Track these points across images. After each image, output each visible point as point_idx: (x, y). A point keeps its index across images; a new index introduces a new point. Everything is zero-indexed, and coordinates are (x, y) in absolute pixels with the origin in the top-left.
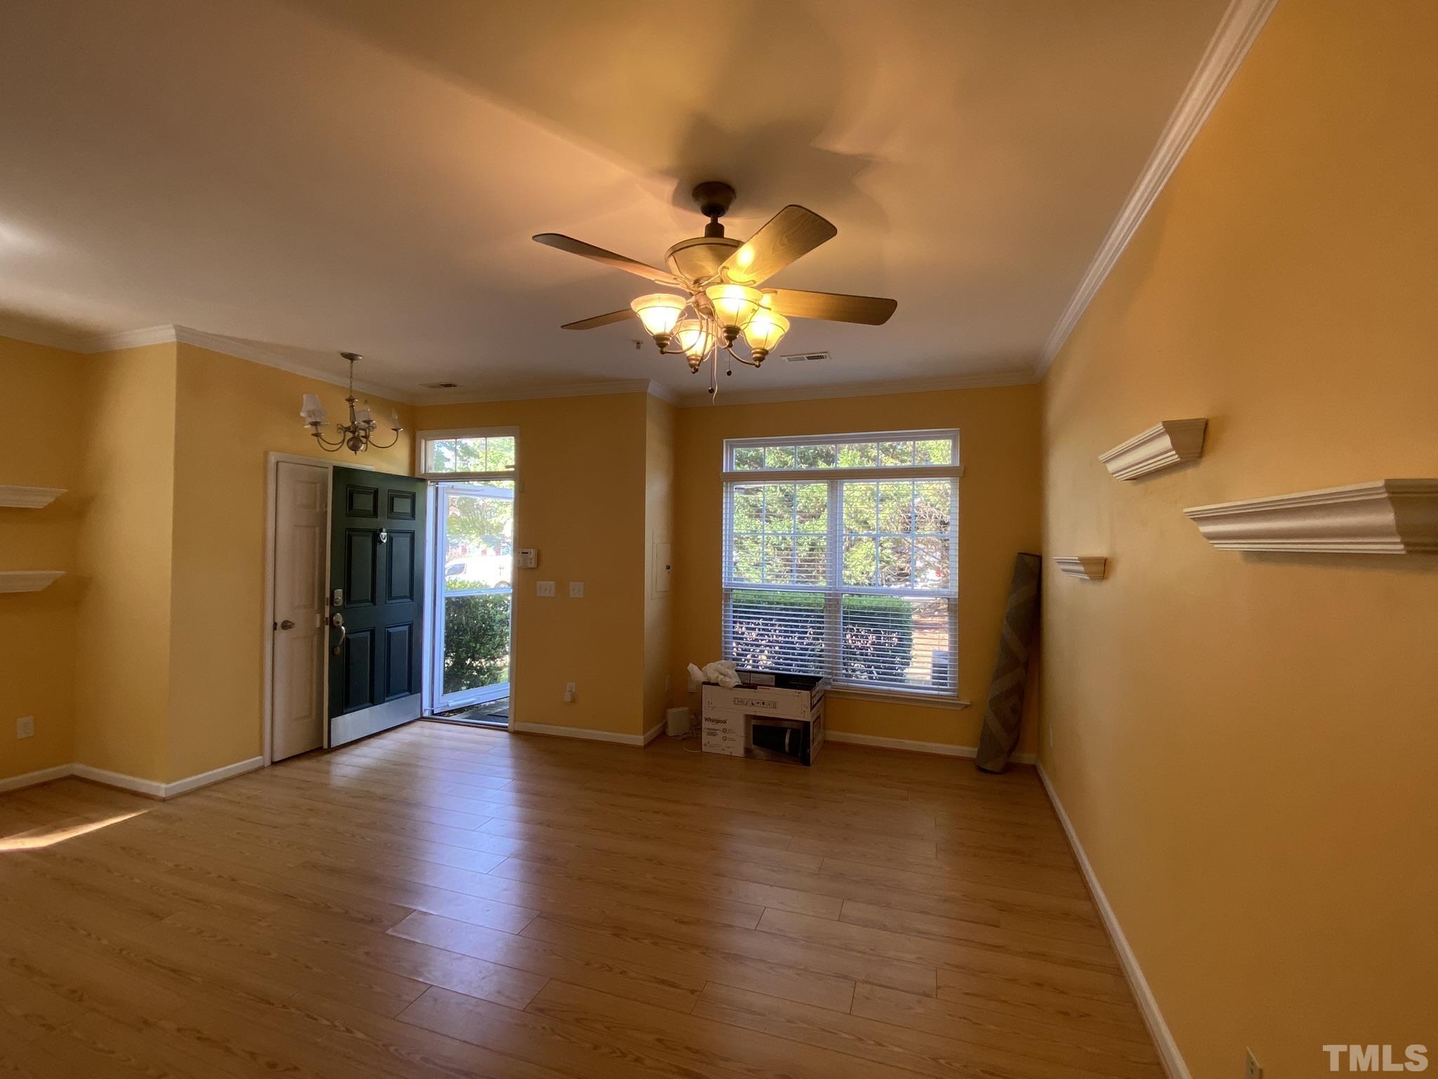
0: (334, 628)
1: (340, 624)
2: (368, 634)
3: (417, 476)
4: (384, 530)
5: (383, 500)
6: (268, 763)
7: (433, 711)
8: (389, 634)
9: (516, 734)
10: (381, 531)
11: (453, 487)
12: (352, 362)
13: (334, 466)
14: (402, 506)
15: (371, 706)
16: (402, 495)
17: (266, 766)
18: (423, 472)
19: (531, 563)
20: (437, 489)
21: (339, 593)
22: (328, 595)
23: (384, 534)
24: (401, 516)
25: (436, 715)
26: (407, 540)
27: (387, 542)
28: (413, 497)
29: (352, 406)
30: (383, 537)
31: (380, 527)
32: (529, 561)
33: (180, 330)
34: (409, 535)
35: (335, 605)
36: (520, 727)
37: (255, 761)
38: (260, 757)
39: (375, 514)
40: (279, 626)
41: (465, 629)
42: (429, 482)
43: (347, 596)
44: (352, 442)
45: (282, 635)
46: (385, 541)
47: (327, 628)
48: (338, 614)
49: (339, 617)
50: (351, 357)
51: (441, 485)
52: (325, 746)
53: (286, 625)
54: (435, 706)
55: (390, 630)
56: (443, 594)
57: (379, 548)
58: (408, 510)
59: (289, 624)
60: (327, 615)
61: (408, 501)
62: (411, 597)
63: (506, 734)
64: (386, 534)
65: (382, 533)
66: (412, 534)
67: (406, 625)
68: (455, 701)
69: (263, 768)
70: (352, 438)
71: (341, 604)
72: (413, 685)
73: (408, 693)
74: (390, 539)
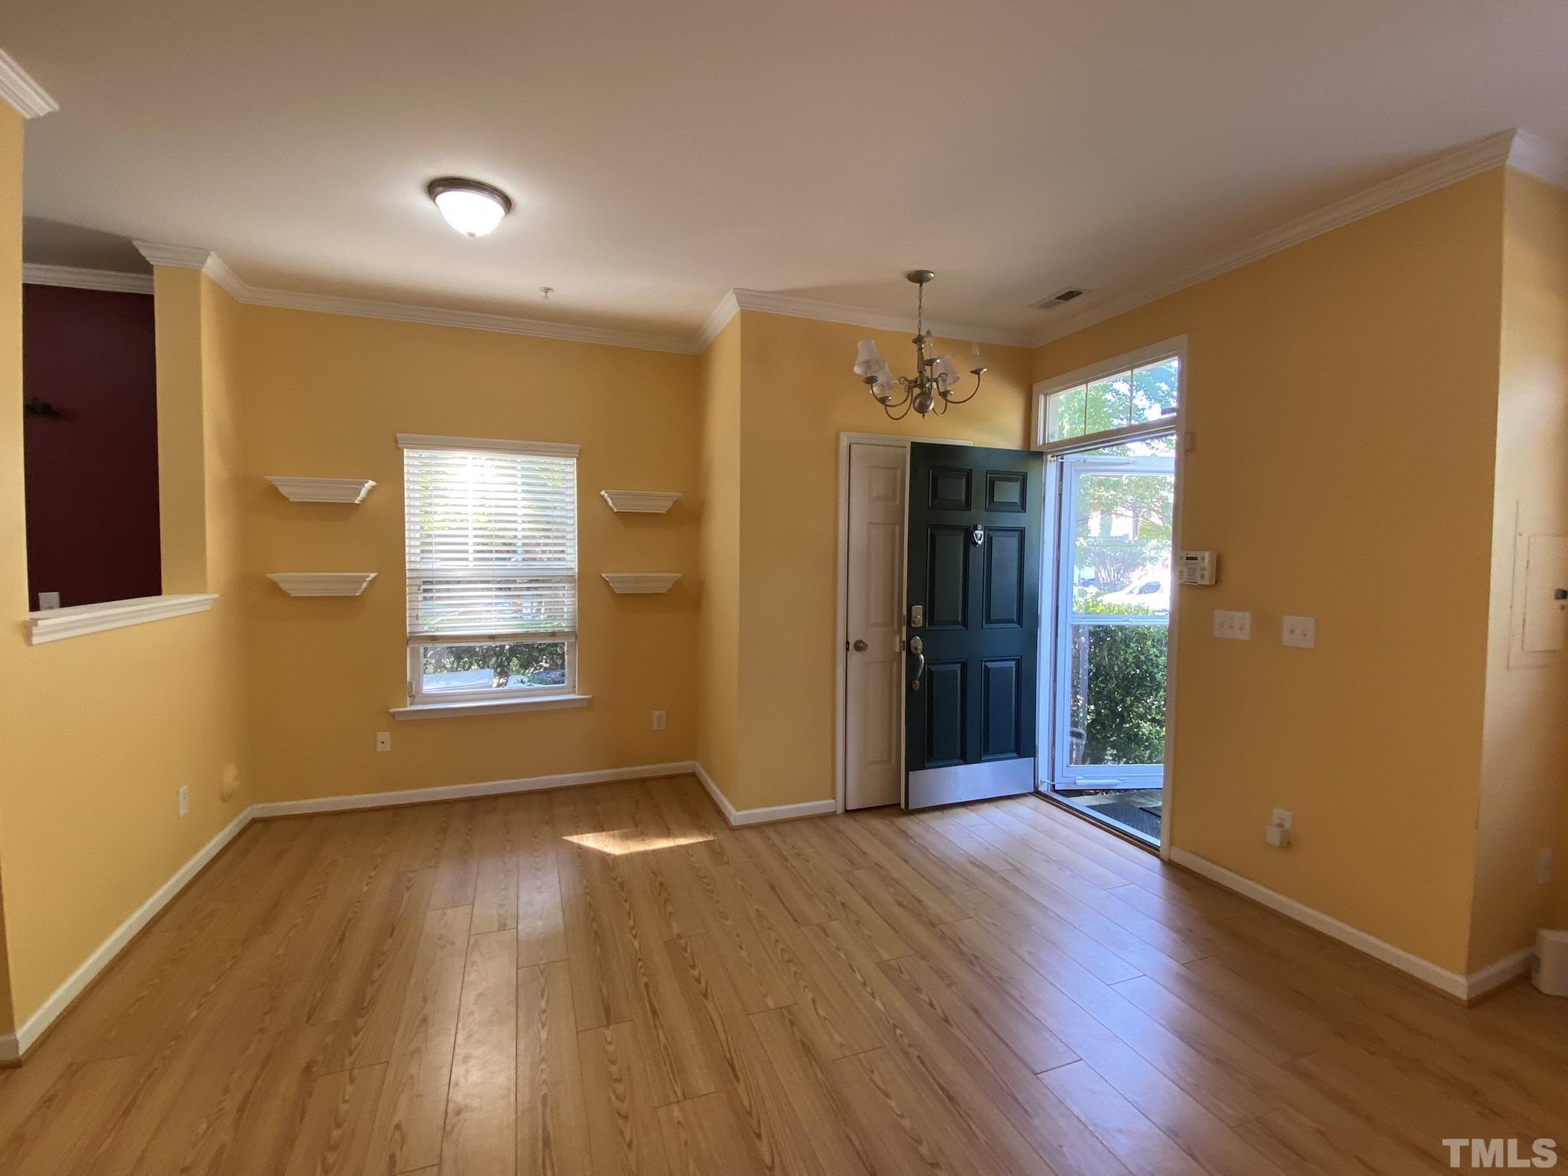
0: (912, 657)
1: (919, 652)
2: (958, 668)
3: (1033, 449)
4: (980, 527)
5: (979, 484)
6: (840, 810)
7: (1054, 786)
8: (987, 669)
9: (1172, 867)
10: (976, 528)
11: (1085, 461)
12: (921, 285)
13: (912, 443)
14: (1008, 493)
15: (962, 764)
16: (1008, 477)
17: (838, 812)
18: (1041, 443)
19: (1202, 576)
20: (1062, 463)
21: (918, 610)
22: (905, 613)
23: (979, 533)
24: (1007, 507)
25: (1058, 792)
26: (1014, 541)
27: (984, 542)
28: (1023, 480)
29: (920, 349)
30: (979, 536)
31: (975, 523)
32: (1199, 573)
33: (742, 295)
34: (1017, 534)
35: (913, 625)
36: (1178, 856)
37: (824, 805)
38: (833, 801)
39: (968, 505)
40: (851, 646)
41: (1107, 675)
42: (1049, 457)
43: (930, 615)
44: (918, 401)
45: (855, 657)
46: (980, 542)
47: (904, 653)
48: (918, 638)
49: (918, 642)
50: (919, 278)
51: (1069, 459)
52: (903, 806)
53: (860, 646)
54: (1056, 781)
55: (990, 665)
56: (1069, 620)
57: (972, 549)
58: (1016, 499)
59: (861, 645)
60: (904, 638)
61: (1017, 486)
62: (1020, 622)
63: (1155, 862)
64: (982, 532)
65: (976, 532)
66: (1022, 532)
67: (1013, 660)
68: (1085, 778)
69: (834, 814)
70: (920, 394)
71: (921, 624)
72: (1022, 744)
73: (1015, 755)
74: (989, 540)
